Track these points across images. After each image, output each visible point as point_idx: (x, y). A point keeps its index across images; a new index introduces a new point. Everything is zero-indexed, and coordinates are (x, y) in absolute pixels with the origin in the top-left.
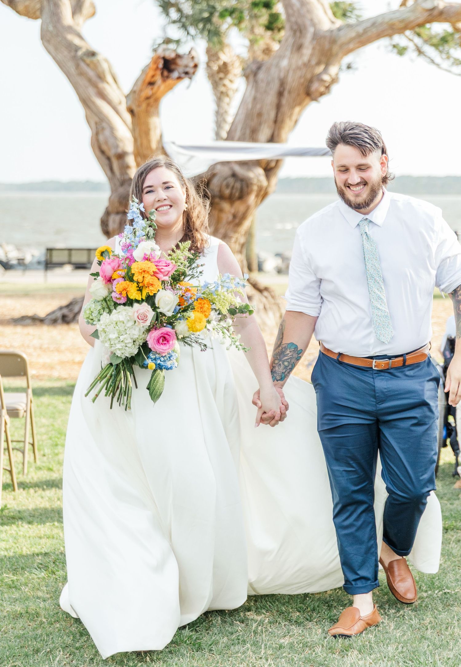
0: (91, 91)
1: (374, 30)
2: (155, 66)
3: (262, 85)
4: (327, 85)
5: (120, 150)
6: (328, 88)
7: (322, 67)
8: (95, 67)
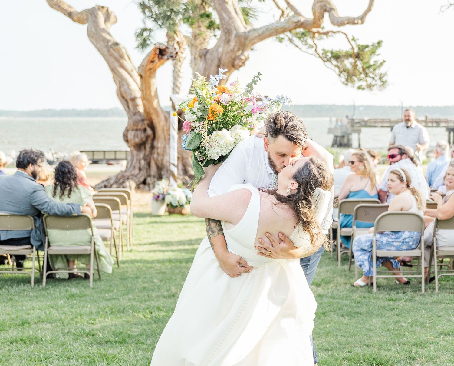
0: (116, 65)
1: (267, 33)
2: (155, 53)
3: (209, 61)
4: (243, 61)
5: (133, 96)
6: (244, 63)
7: (240, 52)
8: (119, 51)
